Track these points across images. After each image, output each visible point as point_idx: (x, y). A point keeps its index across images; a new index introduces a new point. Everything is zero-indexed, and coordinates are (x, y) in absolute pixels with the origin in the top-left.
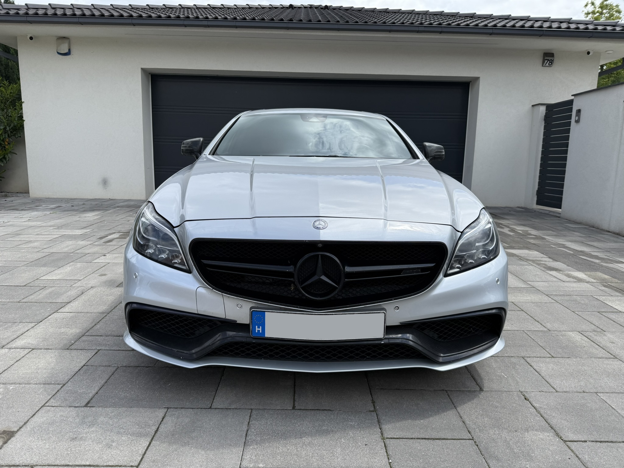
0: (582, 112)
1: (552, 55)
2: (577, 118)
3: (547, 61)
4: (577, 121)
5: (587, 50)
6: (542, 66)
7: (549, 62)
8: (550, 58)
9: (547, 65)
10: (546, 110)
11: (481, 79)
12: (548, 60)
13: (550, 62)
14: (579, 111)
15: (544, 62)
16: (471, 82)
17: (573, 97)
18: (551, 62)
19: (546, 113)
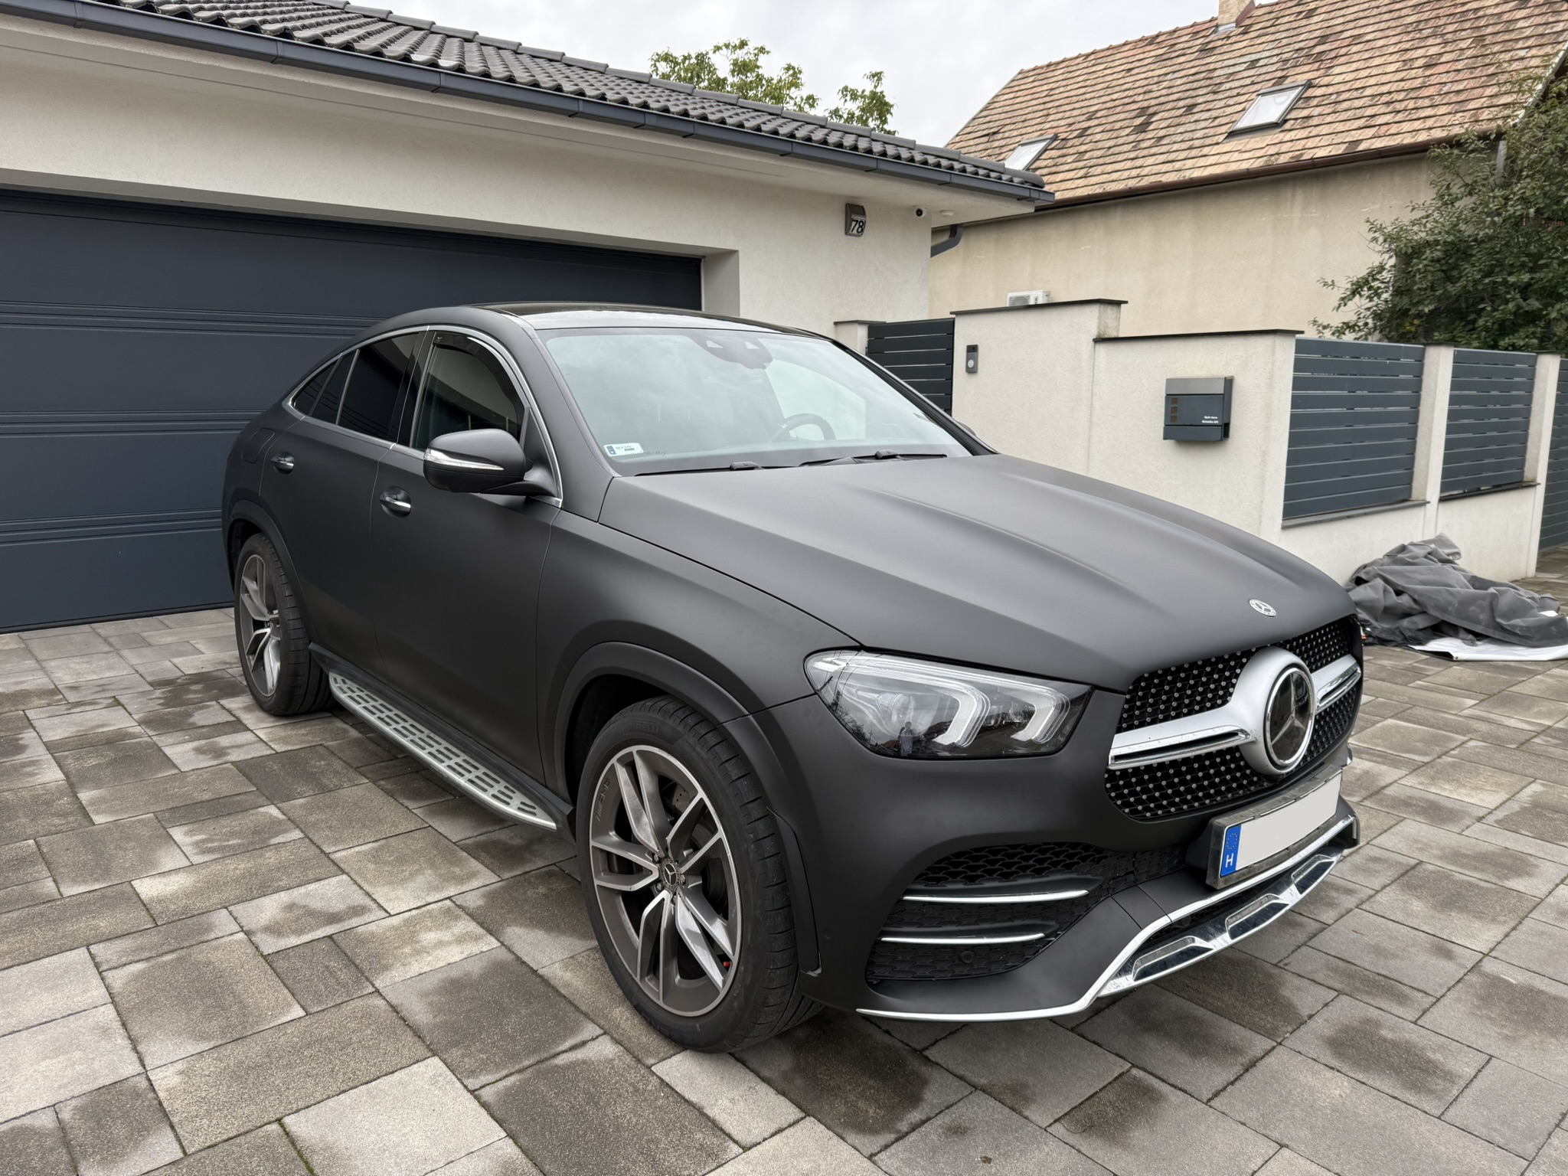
0: (981, 352)
1: (861, 211)
2: (971, 363)
3: (854, 223)
4: (971, 371)
5: (915, 206)
6: (847, 233)
7: (857, 226)
8: (859, 218)
9: (855, 232)
10: (870, 335)
11: (741, 255)
12: (857, 221)
13: (860, 226)
14: (972, 350)
15: (851, 225)
16: (704, 257)
17: (954, 316)
18: (862, 226)
19: (869, 342)
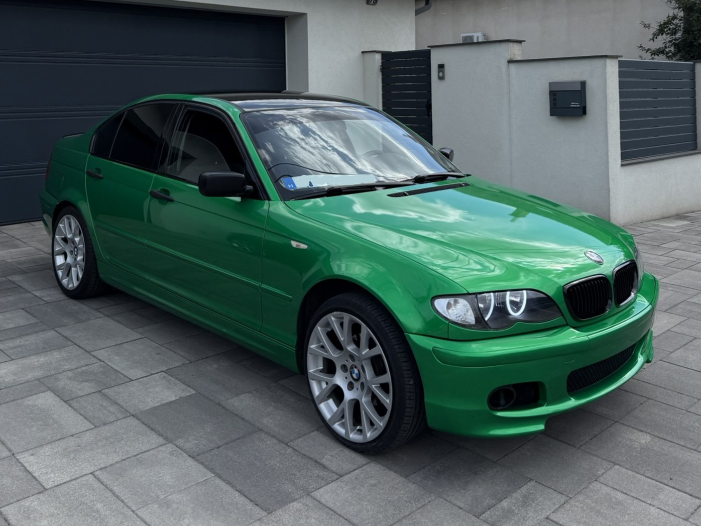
0: (446, 68)
2: (440, 74)
4: (441, 78)
10: (383, 60)
11: (309, 16)
14: (441, 67)
16: (286, 17)
17: (429, 48)
19: (382, 63)
